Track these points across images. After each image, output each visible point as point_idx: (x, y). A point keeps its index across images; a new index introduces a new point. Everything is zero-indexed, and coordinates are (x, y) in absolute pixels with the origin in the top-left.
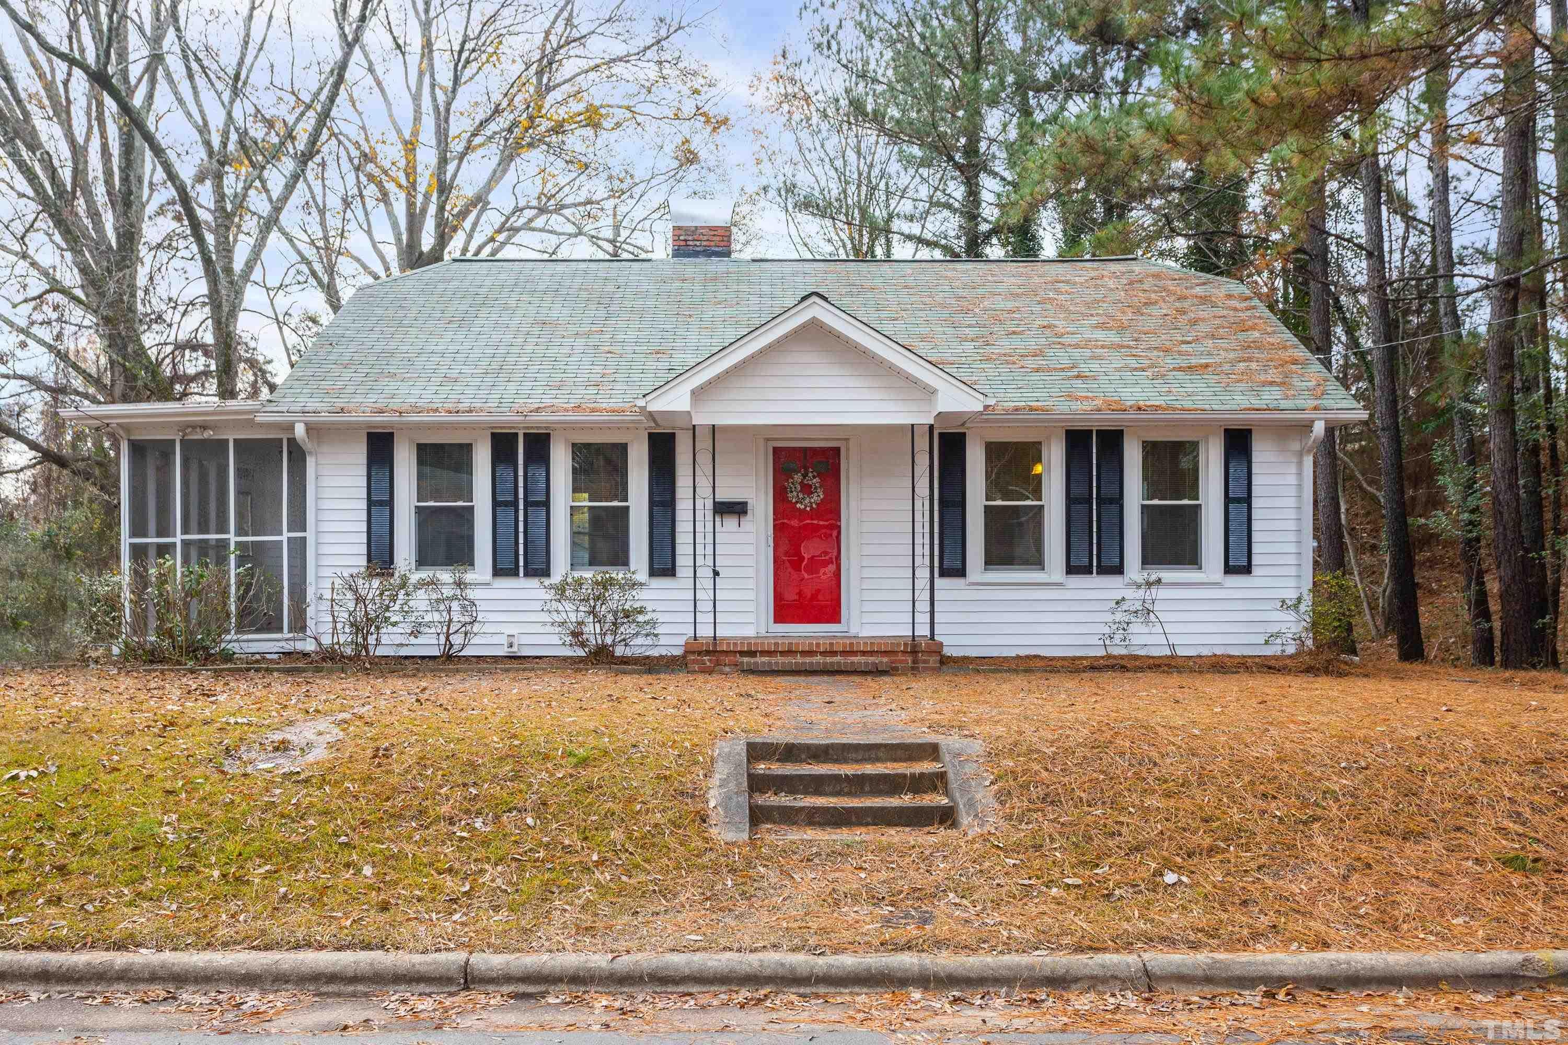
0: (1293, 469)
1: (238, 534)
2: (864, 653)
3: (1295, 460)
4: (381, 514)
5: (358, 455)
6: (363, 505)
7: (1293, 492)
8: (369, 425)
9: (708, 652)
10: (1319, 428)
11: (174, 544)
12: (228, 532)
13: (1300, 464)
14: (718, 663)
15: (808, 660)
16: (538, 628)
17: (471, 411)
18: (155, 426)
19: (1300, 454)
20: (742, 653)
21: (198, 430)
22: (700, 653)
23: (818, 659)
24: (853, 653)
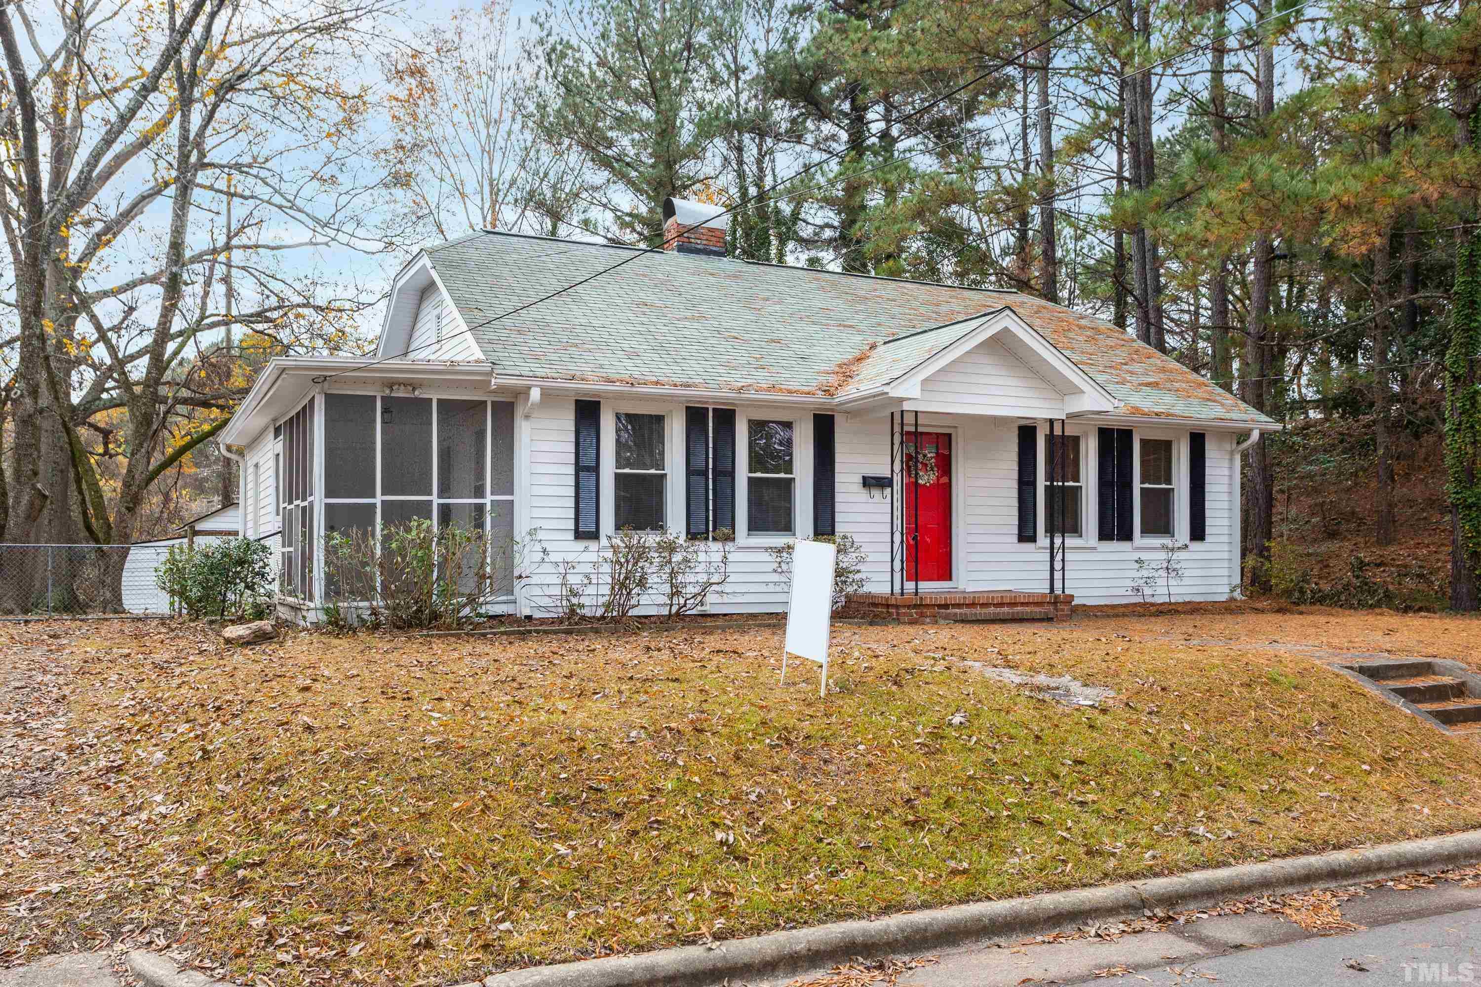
0: (1226, 464)
1: (439, 497)
2: (1023, 604)
3: (1227, 457)
4: (588, 480)
5: (567, 422)
6: (571, 470)
7: (1226, 480)
8: (577, 391)
9: (915, 606)
10: (1255, 436)
11: (374, 505)
12: (430, 494)
13: (1231, 460)
14: (922, 615)
15: (985, 610)
16: (763, 588)
17: (689, 386)
18: (356, 381)
19: (1232, 453)
20: (940, 606)
21: (402, 387)
22: (909, 607)
23: (992, 609)
24: (1015, 604)
